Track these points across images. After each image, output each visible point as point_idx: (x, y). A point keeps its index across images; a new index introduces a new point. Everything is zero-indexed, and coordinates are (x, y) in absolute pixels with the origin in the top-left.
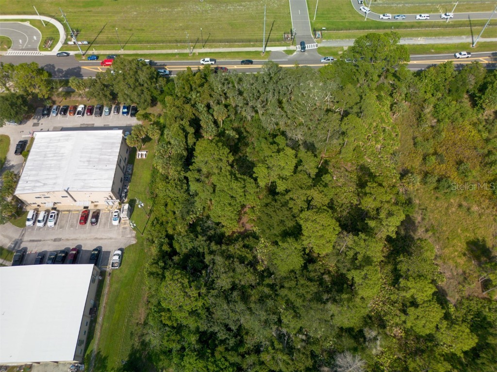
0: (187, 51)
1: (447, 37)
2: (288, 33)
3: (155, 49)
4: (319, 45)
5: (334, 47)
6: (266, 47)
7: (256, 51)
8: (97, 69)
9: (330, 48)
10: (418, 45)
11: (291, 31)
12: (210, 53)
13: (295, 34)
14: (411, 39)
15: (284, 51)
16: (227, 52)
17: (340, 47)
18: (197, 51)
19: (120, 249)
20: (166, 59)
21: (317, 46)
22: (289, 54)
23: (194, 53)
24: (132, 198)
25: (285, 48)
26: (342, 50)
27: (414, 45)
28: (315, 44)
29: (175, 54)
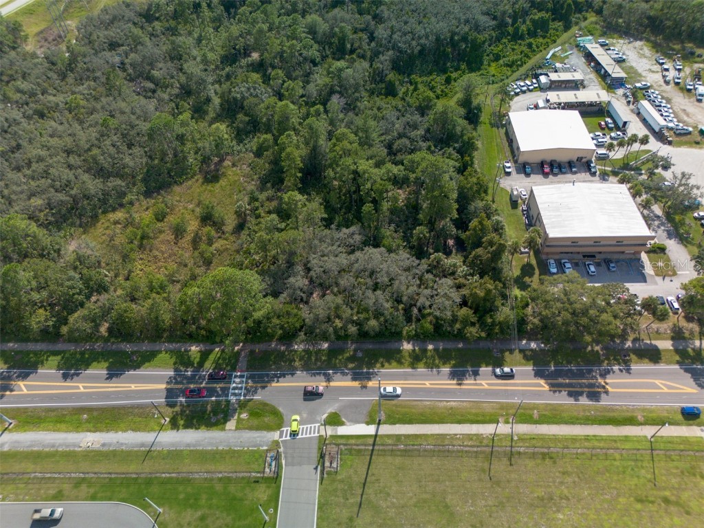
0: (523, 429)
1: (35, 449)
2: (329, 473)
3: (587, 438)
4: (275, 435)
5: (251, 428)
6: (376, 436)
7: (394, 423)
8: (669, 387)
9: (258, 428)
10: (101, 431)
11: (322, 479)
12: (477, 422)
13: (316, 468)
14: (103, 445)
15: (342, 424)
16: (447, 423)
17: (240, 429)
18: (503, 429)
19: (508, 174)
20: (554, 408)
21: (281, 436)
22: (336, 413)
23: (507, 422)
24: (516, 210)
25: (342, 430)
26: (239, 421)
27: (108, 431)
28: (284, 439)
29: (543, 420)
